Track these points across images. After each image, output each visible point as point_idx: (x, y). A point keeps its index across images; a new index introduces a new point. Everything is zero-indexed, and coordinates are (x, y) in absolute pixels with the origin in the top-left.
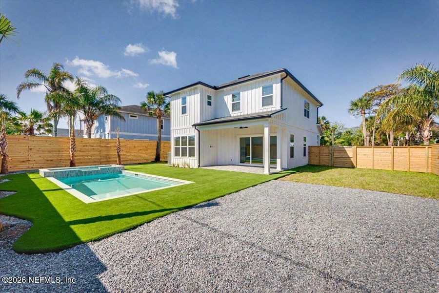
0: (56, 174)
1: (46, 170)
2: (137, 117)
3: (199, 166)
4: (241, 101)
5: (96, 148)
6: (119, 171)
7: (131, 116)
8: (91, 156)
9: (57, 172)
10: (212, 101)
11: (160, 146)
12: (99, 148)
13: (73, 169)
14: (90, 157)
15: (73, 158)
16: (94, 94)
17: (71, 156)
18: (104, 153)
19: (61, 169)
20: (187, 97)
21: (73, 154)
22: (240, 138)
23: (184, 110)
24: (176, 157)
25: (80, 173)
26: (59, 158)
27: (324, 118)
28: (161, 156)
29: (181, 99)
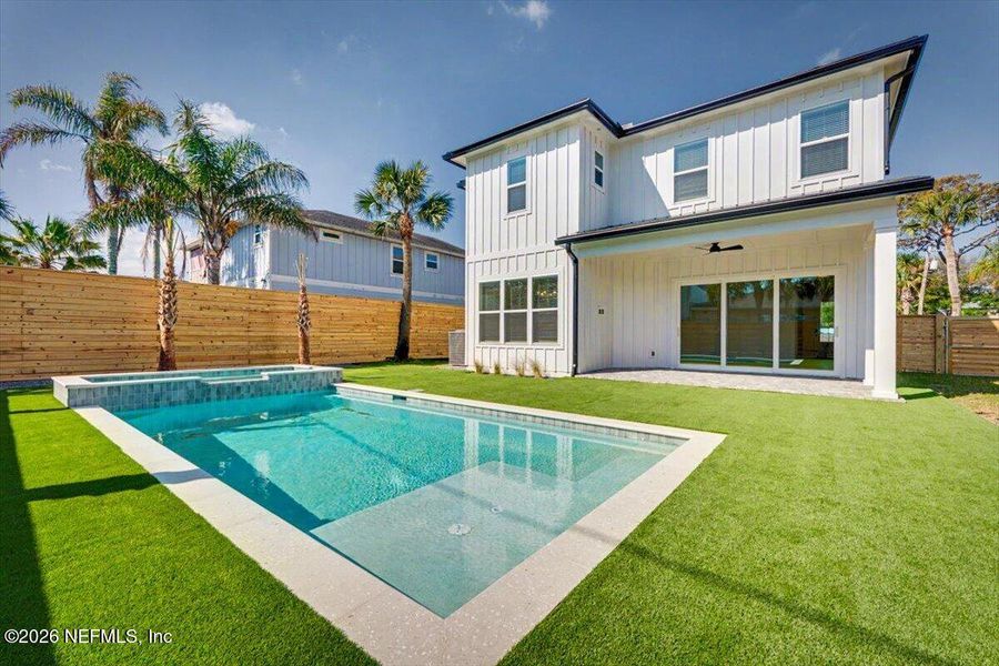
0: (116, 394)
1: (77, 381)
2: (341, 237)
3: (575, 372)
4: (710, 167)
5: (238, 314)
6: (324, 384)
7: (326, 235)
8: (223, 338)
9: (119, 387)
10: (605, 169)
11: (409, 315)
12: (246, 315)
13: (169, 377)
14: (220, 344)
15: (168, 344)
16: (229, 161)
17: (163, 337)
18: (260, 332)
19: (131, 378)
20: (528, 159)
21: (168, 330)
22: (682, 287)
23: (516, 201)
24: (485, 344)
25: (202, 392)
26: (125, 344)
28: (411, 346)
29: (506, 166)
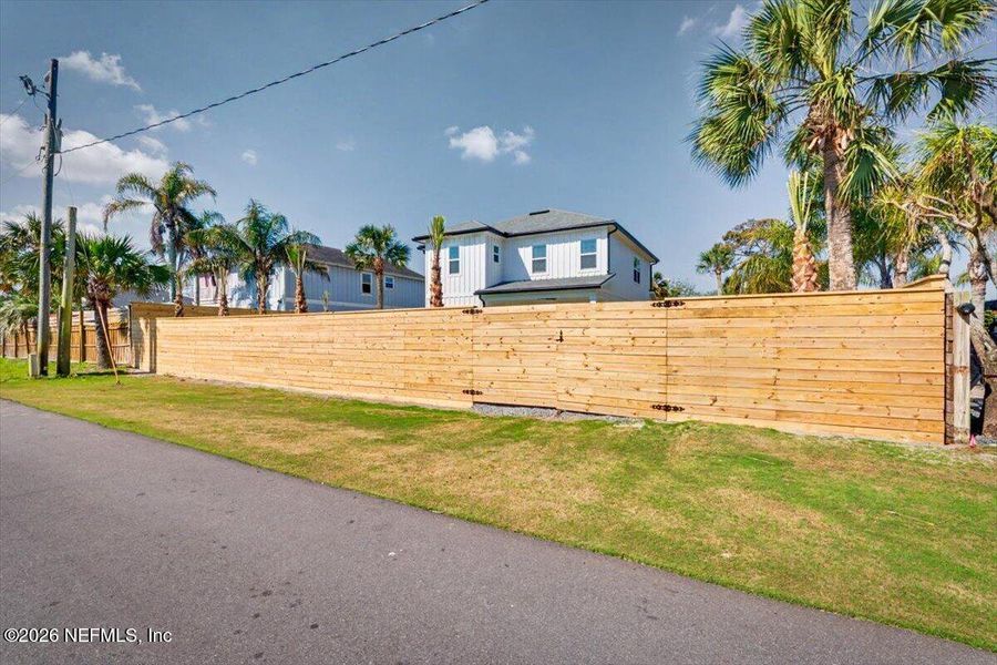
4: (547, 259)
10: (499, 255)
20: (460, 248)
23: (454, 268)
27: (658, 276)
29: (449, 249)
